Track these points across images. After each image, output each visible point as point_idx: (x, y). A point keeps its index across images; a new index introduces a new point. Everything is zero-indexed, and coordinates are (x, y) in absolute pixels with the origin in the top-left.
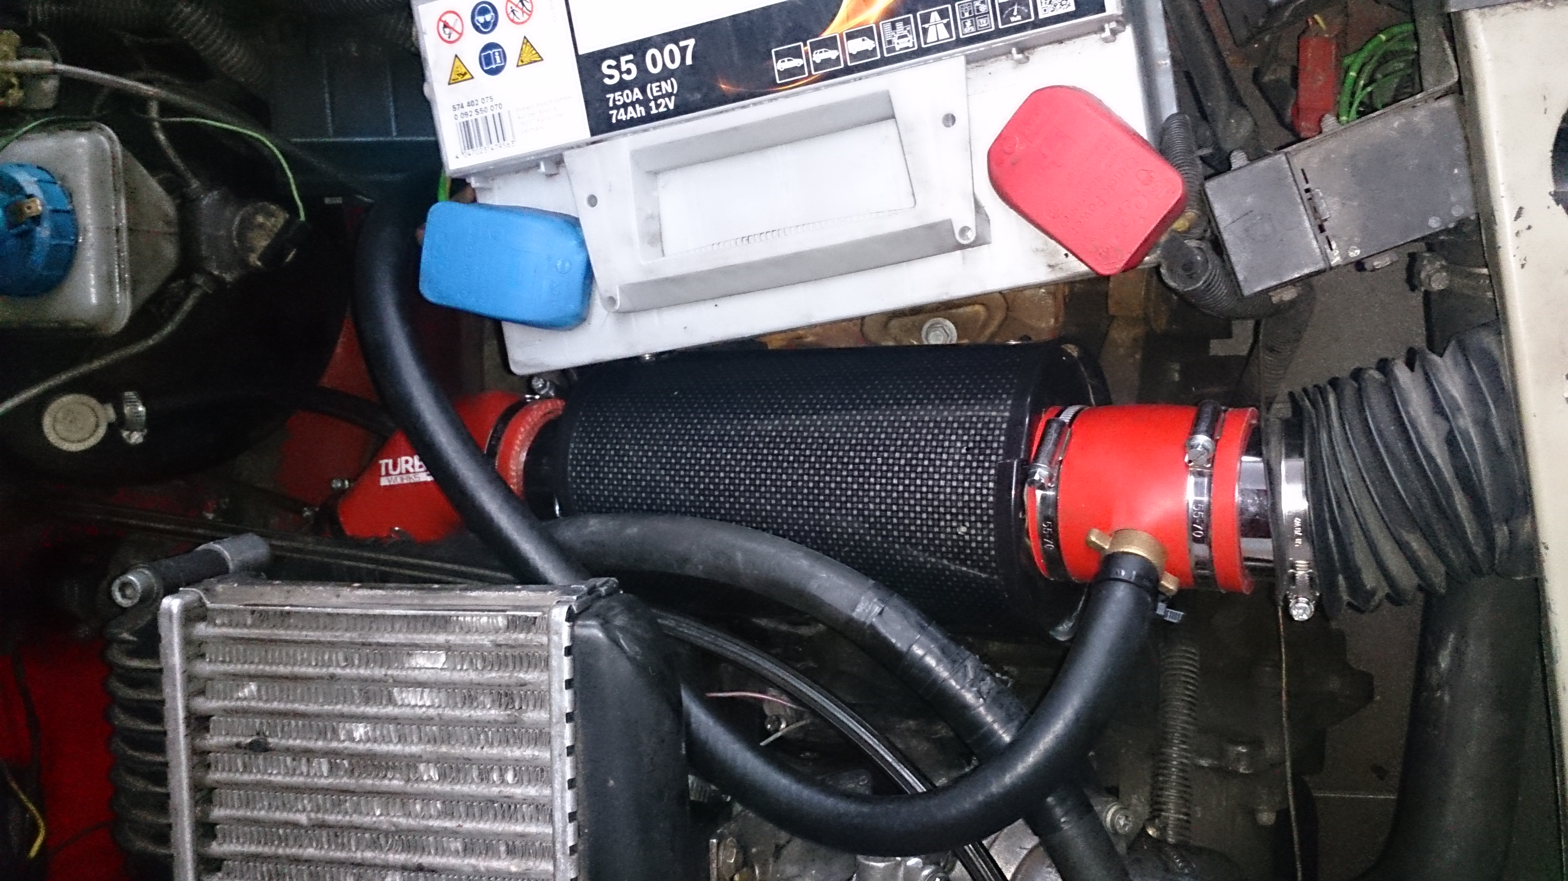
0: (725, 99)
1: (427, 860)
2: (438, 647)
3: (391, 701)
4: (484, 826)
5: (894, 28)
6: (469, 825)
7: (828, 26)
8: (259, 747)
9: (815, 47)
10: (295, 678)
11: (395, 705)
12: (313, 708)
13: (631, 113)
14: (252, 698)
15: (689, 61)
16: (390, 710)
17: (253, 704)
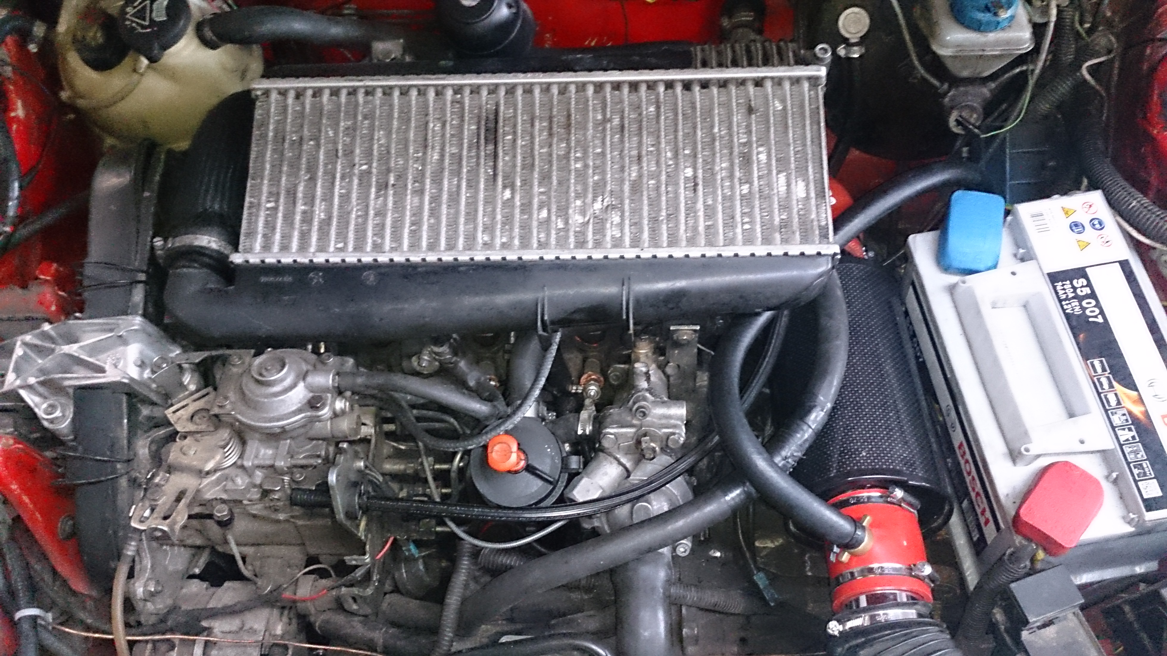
0: (1075, 336)
1: (700, 188)
2: (808, 193)
3: (779, 172)
4: (720, 215)
5: (1124, 415)
6: (720, 207)
7: (1120, 384)
8: (750, 110)
9: (1108, 378)
10: (786, 127)
11: (777, 174)
12: (772, 136)
13: (1061, 292)
14: (775, 108)
15: (1091, 320)
16: (774, 172)
17: (771, 108)
